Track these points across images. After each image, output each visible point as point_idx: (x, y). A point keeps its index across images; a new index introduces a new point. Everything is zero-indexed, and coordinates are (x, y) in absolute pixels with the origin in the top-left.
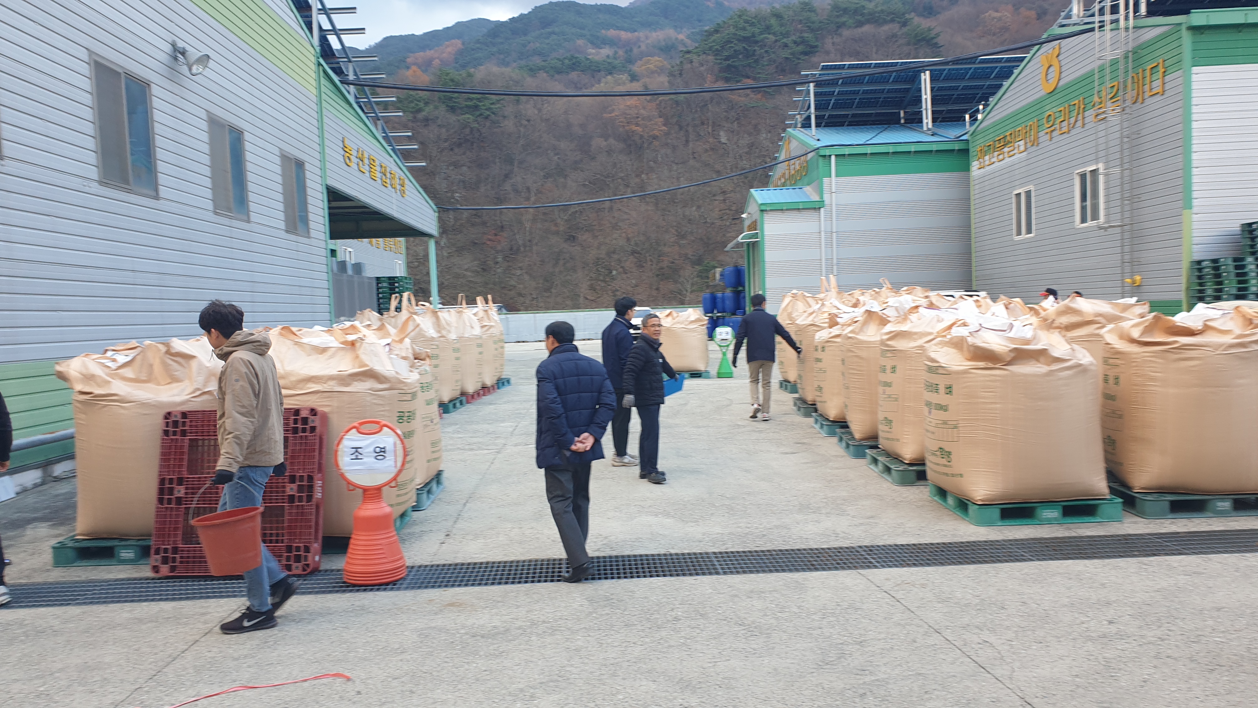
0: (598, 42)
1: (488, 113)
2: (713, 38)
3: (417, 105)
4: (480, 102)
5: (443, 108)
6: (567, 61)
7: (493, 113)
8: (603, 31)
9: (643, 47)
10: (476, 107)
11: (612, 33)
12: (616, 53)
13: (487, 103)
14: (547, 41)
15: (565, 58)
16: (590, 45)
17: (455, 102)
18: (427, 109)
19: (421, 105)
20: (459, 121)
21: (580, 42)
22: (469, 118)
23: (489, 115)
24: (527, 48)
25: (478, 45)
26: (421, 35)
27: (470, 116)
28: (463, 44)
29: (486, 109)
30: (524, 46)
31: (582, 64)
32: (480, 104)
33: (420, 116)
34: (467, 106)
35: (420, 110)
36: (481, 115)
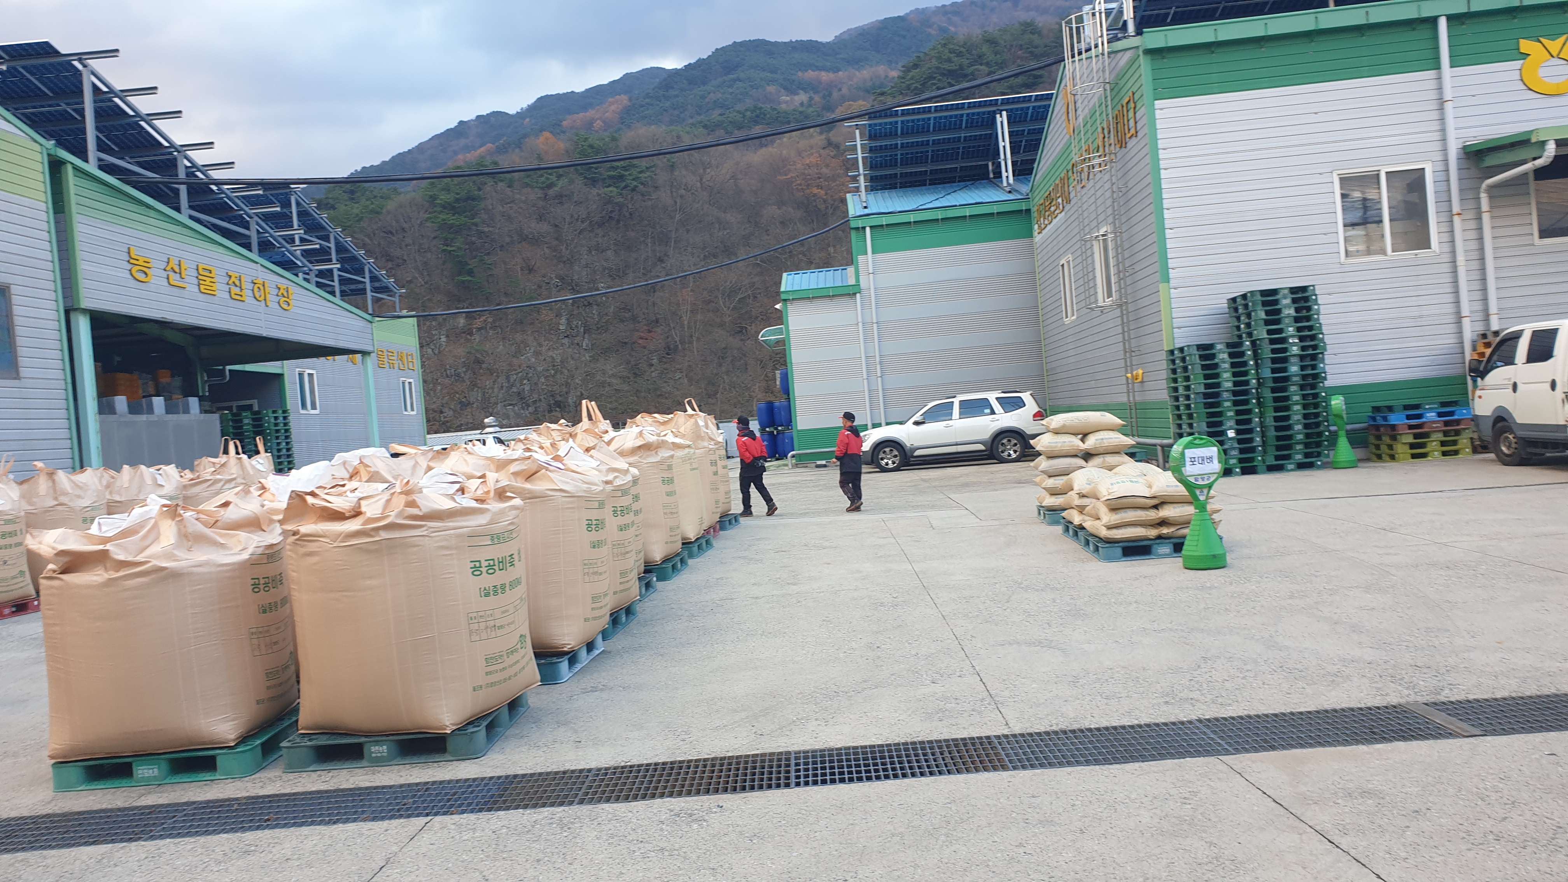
0: (792, 87)
1: (635, 183)
2: (911, 74)
3: (548, 179)
4: (627, 170)
5: (579, 182)
6: (748, 113)
7: (642, 184)
8: (800, 74)
9: (845, 90)
10: (621, 177)
11: (811, 74)
12: (811, 99)
13: (634, 172)
14: (730, 90)
15: (746, 110)
16: (783, 90)
17: (595, 173)
18: (560, 183)
19: (553, 178)
20: (599, 195)
21: (771, 89)
22: (611, 192)
23: (636, 186)
24: (707, 100)
25: (647, 100)
26: (583, 92)
27: (615, 189)
28: (630, 100)
29: (633, 180)
30: (703, 97)
31: (768, 116)
32: (627, 173)
33: (551, 192)
34: (611, 177)
35: (551, 186)
36: (626, 187)
